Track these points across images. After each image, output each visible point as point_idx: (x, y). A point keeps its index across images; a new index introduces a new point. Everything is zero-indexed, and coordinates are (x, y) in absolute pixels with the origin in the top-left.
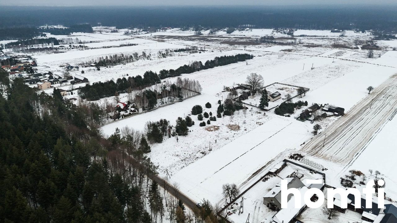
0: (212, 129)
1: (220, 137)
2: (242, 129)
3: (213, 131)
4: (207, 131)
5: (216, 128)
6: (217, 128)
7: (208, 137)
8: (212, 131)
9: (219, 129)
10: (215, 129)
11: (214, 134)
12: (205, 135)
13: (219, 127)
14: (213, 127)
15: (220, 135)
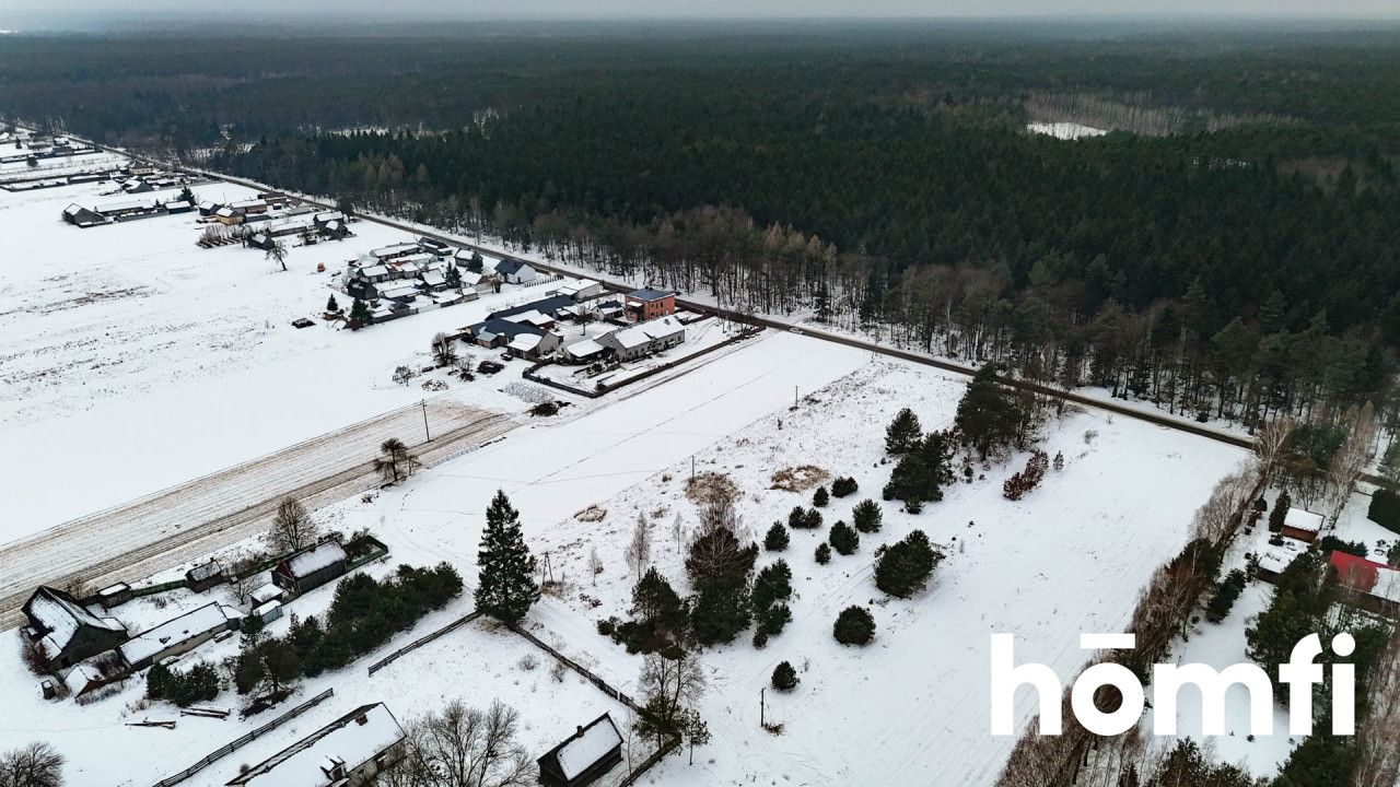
0: (800, 476)
1: (766, 447)
2: (678, 485)
3: (795, 468)
4: (821, 466)
5: (786, 483)
6: (783, 481)
7: (810, 445)
8: (799, 469)
9: (773, 479)
10: (787, 478)
11: (792, 458)
12: (822, 450)
13: (774, 488)
14: (798, 487)
15: (768, 453)
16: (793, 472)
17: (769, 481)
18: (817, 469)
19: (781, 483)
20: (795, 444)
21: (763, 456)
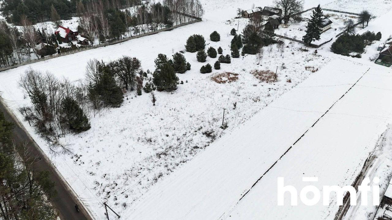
0: (224, 79)
1: (243, 96)
2: (282, 79)
3: (227, 83)
4: (214, 82)
5: (231, 76)
7: (218, 95)
8: (224, 82)
9: (237, 78)
10: (231, 78)
11: (228, 88)
12: (211, 92)
13: (237, 74)
14: (226, 74)
15: (241, 92)
16: (228, 81)
17: (239, 78)
18: (216, 81)
19: (234, 76)
20: (226, 97)
21: (243, 91)
